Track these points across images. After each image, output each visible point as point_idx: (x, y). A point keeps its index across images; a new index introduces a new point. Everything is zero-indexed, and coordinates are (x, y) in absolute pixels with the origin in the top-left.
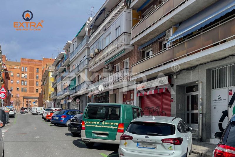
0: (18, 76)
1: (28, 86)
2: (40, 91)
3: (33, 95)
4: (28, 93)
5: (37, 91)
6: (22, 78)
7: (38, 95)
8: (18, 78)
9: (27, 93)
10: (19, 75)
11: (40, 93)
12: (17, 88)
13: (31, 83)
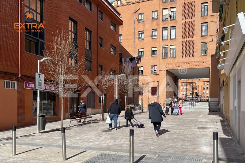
0: (153, 19)
1: (180, 40)
2: (212, 49)
3: (192, 62)
4: (179, 58)
5: (205, 52)
6: (164, 20)
7: (206, 63)
8: (155, 22)
9: (176, 60)
10: (156, 16)
11: (212, 56)
12: (153, 49)
13: (188, 30)
